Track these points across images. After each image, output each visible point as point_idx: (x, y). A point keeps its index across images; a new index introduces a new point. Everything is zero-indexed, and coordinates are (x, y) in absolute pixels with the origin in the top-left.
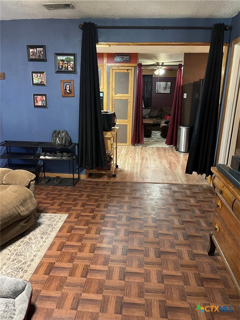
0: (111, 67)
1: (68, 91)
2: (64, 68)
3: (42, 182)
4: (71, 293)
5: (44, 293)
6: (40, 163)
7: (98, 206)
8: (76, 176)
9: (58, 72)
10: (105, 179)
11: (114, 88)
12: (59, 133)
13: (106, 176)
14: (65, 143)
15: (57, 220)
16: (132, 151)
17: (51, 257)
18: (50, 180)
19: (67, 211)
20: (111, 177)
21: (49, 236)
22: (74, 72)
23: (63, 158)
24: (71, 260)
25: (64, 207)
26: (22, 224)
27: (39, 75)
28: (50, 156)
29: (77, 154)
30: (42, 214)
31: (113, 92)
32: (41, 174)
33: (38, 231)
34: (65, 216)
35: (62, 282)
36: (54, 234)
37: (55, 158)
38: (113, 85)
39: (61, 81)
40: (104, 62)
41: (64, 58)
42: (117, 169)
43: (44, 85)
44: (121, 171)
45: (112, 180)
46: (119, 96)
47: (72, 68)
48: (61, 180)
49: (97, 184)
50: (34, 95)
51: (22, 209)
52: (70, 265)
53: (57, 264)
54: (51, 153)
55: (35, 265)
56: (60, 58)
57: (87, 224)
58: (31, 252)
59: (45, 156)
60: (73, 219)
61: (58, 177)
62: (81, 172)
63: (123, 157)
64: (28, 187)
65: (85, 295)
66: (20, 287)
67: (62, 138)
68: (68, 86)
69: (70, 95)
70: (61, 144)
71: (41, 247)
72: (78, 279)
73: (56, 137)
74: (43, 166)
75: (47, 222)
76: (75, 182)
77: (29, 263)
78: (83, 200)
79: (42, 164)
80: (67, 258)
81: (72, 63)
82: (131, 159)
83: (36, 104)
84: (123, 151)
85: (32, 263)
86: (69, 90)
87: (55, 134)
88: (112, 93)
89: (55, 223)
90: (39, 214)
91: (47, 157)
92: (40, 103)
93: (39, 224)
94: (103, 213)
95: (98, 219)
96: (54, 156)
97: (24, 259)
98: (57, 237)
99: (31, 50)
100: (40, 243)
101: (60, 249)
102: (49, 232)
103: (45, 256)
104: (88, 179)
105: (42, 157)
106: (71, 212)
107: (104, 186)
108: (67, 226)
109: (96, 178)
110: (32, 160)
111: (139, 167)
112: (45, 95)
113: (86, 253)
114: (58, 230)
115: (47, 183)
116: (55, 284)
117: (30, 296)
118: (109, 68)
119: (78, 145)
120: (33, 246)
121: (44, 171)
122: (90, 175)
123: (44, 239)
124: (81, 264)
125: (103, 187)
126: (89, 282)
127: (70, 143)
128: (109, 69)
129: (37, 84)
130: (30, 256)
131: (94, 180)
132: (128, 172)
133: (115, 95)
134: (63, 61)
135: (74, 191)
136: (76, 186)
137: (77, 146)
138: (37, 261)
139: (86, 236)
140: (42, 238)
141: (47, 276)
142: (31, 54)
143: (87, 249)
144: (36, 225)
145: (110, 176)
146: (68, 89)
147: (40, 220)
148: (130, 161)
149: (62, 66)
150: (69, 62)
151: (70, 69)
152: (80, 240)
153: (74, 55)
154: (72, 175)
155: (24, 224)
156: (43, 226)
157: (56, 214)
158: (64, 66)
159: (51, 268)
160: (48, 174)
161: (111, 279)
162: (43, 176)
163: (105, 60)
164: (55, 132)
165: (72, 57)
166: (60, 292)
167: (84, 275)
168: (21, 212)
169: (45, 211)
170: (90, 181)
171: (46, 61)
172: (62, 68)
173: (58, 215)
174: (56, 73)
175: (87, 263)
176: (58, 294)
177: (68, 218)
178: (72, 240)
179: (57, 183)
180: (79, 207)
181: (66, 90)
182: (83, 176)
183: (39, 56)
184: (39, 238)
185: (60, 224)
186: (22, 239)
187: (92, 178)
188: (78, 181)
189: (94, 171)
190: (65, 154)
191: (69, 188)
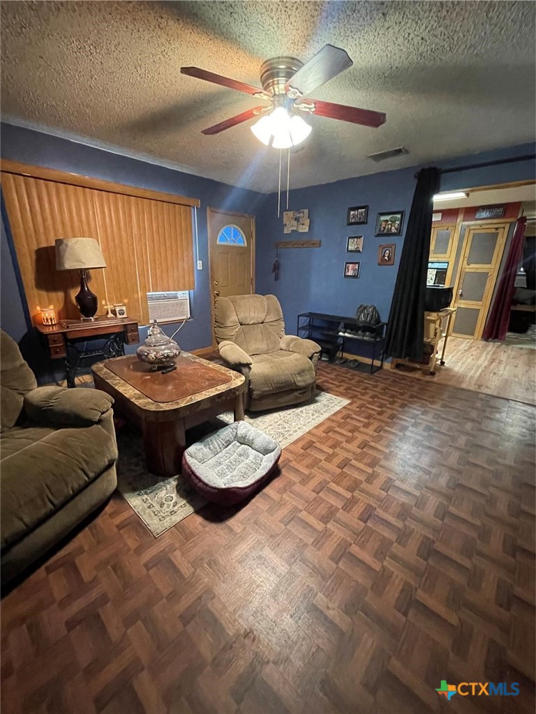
0: (469, 226)
1: (386, 258)
2: (386, 230)
3: (337, 362)
4: (319, 477)
5: (293, 464)
6: (340, 341)
7: (392, 403)
8: (377, 363)
9: (378, 235)
10: (417, 375)
11: (467, 255)
12: (365, 308)
13: (420, 372)
14: (371, 320)
15: (336, 403)
16: (478, 348)
17: (314, 435)
18: (346, 361)
19: (351, 398)
20: (428, 374)
21: (321, 416)
22: (398, 234)
23: (365, 338)
24: (333, 447)
25: (349, 393)
26: (296, 394)
27: (356, 240)
28: (349, 333)
29: (384, 336)
30: (323, 393)
31: (465, 262)
32: (338, 353)
33: (312, 407)
34: (346, 402)
35: (316, 462)
36: (326, 415)
37: (355, 337)
38: (468, 251)
39: (380, 246)
40: (458, 221)
41: (388, 218)
42: (442, 367)
43: (359, 251)
44: (447, 369)
45: (428, 378)
46: (474, 267)
47: (397, 229)
48: (359, 364)
49: (404, 378)
50: (347, 263)
51: (299, 378)
52: (330, 451)
53: (318, 445)
54: (351, 330)
55: (295, 437)
56: (383, 218)
57: (369, 417)
58: (297, 424)
59: (344, 333)
60: (354, 407)
61: (356, 361)
62: (386, 359)
63: (460, 353)
64: (311, 358)
65: (333, 486)
66: (271, 446)
67: (368, 314)
68: (388, 252)
69: (388, 263)
70: (365, 322)
71: (309, 423)
72: (332, 467)
73: (361, 312)
74: (343, 344)
75: (325, 402)
76: (373, 370)
77: (292, 432)
78: (375, 391)
79: (342, 342)
80: (330, 443)
81: (398, 222)
82: (472, 357)
83: (347, 274)
84: (463, 346)
85: (294, 434)
86: (388, 257)
87: (361, 309)
88: (463, 263)
89: (332, 405)
90: (318, 391)
91: (346, 335)
92: (350, 273)
93: (316, 402)
94: (395, 412)
95: (384, 417)
96: (355, 335)
97: (288, 427)
98: (328, 419)
99: (352, 213)
100: (309, 418)
101: (326, 432)
102: (322, 412)
103: (309, 433)
104: (394, 371)
105: (341, 334)
106: (355, 399)
107: (411, 382)
108: (345, 412)
109: (403, 371)
110: (331, 335)
111: (480, 371)
112: (358, 263)
113: (353, 447)
114: (333, 413)
115: (342, 363)
116: (308, 461)
117: (276, 458)
118: (463, 229)
119: (387, 325)
120: (302, 419)
121: (343, 351)
122: (398, 366)
123: (314, 417)
124: (342, 455)
125: (410, 384)
126: (343, 475)
127: (378, 321)
128: (465, 230)
129: (351, 251)
130: (295, 427)
131: (401, 373)
132: (458, 373)
133: (467, 266)
134: (387, 221)
135: (370, 379)
136: (375, 374)
137: (385, 326)
138: (300, 434)
139: (362, 429)
140: (313, 415)
141: (303, 451)
142: (351, 217)
143: (356, 443)
144: (311, 401)
145: (426, 373)
146: (387, 255)
147: (318, 398)
148: (469, 360)
149: (384, 228)
150: (393, 222)
151: (394, 230)
152: (352, 431)
153: (402, 213)
154: (371, 360)
155: (299, 395)
156: (319, 404)
157: (337, 397)
158: (387, 227)
159: (310, 445)
160: (346, 355)
161: (371, 484)
162: (341, 356)
163: (460, 217)
164: (361, 306)
165: (399, 216)
166: (309, 470)
167: (341, 466)
168: (298, 381)
169: (327, 390)
170: (395, 373)
171: (367, 223)
172: (384, 230)
173: (340, 399)
174: (376, 236)
175: (350, 456)
176: (306, 472)
177: (349, 404)
178: (343, 428)
179: (353, 366)
180: (367, 398)
181: (384, 256)
182: (387, 366)
183: (360, 219)
184: (310, 414)
185: (338, 408)
186: (294, 410)
187: (400, 370)
188: (379, 370)
189: (406, 362)
190: (367, 333)
191: (365, 375)
